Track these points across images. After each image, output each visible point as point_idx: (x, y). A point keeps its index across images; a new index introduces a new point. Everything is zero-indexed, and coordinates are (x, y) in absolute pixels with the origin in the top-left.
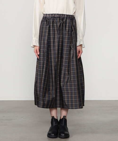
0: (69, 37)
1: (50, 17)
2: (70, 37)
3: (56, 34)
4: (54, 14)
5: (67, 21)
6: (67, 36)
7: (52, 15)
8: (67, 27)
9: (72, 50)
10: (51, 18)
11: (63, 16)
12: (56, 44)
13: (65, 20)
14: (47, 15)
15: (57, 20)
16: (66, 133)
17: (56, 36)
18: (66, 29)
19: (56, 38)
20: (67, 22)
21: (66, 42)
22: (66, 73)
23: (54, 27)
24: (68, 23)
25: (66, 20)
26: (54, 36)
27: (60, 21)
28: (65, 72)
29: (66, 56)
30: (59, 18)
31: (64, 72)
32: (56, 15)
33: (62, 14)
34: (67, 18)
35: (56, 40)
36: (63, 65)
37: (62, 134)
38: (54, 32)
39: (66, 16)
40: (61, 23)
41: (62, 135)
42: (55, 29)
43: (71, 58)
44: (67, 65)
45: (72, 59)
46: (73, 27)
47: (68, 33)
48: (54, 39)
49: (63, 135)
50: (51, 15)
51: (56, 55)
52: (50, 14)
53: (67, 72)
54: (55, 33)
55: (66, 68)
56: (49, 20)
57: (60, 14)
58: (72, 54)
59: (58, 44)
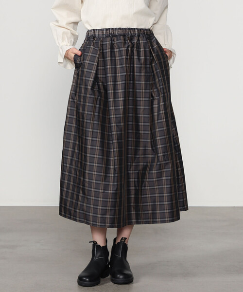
0: (148, 76)
1: (103, 34)
2: (149, 74)
3: (118, 70)
4: (113, 28)
5: (141, 42)
6: (144, 74)
7: (108, 31)
8: (142, 54)
9: (156, 102)
10: (107, 37)
11: (132, 33)
12: (119, 91)
13: (135, 41)
14: (97, 32)
15: (119, 41)
16: (127, 272)
17: (119, 75)
18: (141, 58)
19: (119, 79)
20: (139, 43)
21: (143, 86)
22: (148, 150)
23: (113, 56)
24: (142, 46)
25: (138, 40)
26: (113, 75)
27: (125, 43)
28: (147, 148)
29: (145, 116)
30: (124, 36)
31: (144, 148)
32: (117, 31)
33: (129, 29)
34: (139, 36)
35: (118, 83)
36: (140, 133)
37: (118, 276)
38: (114, 66)
39: (137, 32)
40: (128, 47)
41: (119, 278)
42: (115, 60)
43: (156, 118)
44: (148, 134)
45: (158, 120)
46: (154, 53)
47: (146, 68)
48: (115, 80)
49: (121, 277)
50: (104, 32)
51: (120, 114)
52: (102, 30)
53: (151, 149)
54: (116, 68)
55: (147, 140)
56: (102, 42)
57: (125, 29)
58: (156, 110)
59: (123, 90)
